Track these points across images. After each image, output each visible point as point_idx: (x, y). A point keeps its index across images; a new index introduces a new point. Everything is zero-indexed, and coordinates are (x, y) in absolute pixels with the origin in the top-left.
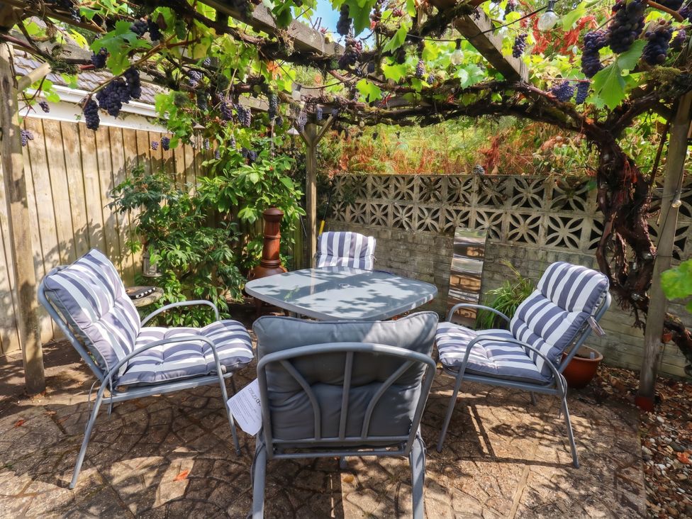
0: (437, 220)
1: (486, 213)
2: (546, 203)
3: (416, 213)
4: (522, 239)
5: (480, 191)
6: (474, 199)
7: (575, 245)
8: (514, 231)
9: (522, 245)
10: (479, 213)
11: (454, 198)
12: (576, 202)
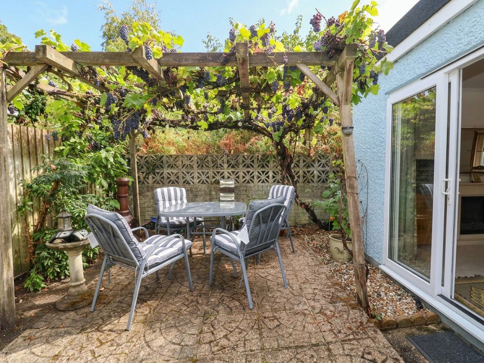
0: (208, 177)
1: (232, 172)
2: (256, 165)
3: (196, 175)
4: (248, 182)
5: (228, 162)
6: (226, 166)
7: (268, 182)
8: (245, 179)
9: (249, 185)
10: (228, 172)
11: (215, 166)
12: (266, 164)
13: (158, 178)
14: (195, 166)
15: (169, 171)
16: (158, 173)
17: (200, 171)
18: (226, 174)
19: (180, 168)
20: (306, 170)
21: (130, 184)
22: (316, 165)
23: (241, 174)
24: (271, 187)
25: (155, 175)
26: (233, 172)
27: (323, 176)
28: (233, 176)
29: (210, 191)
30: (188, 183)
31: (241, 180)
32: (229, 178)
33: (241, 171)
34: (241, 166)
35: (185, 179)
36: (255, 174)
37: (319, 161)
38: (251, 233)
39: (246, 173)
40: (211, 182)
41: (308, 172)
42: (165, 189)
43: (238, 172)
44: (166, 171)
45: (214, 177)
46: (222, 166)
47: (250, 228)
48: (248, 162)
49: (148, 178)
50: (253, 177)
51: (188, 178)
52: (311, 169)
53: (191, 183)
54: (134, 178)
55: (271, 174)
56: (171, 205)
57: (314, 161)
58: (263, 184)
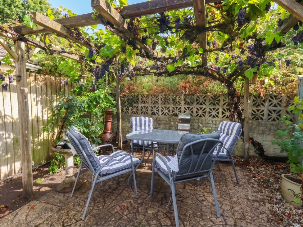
2: (207, 103)
6: (183, 103)
7: (218, 117)
13: (135, 110)
14: (160, 102)
15: (143, 105)
16: (135, 106)
17: (163, 106)
18: (183, 109)
19: (150, 103)
20: (255, 109)
21: (115, 113)
22: (267, 104)
23: (195, 110)
24: (220, 122)
25: (133, 108)
26: (189, 108)
27: (274, 115)
28: (188, 111)
29: (170, 121)
30: (155, 114)
31: (195, 114)
32: (185, 112)
33: (195, 107)
34: (195, 104)
35: (152, 112)
36: (208, 110)
37: (270, 101)
38: (181, 163)
39: (199, 109)
40: (171, 114)
41: (258, 110)
42: (138, 118)
43: (192, 108)
44: (140, 105)
45: (173, 111)
46: (179, 103)
47: (181, 158)
48: (201, 100)
49: (128, 109)
50: (205, 112)
51: (155, 110)
52: (262, 108)
53: (156, 114)
54: (118, 109)
55: (221, 110)
56: (141, 129)
57: (264, 101)
58: (214, 119)
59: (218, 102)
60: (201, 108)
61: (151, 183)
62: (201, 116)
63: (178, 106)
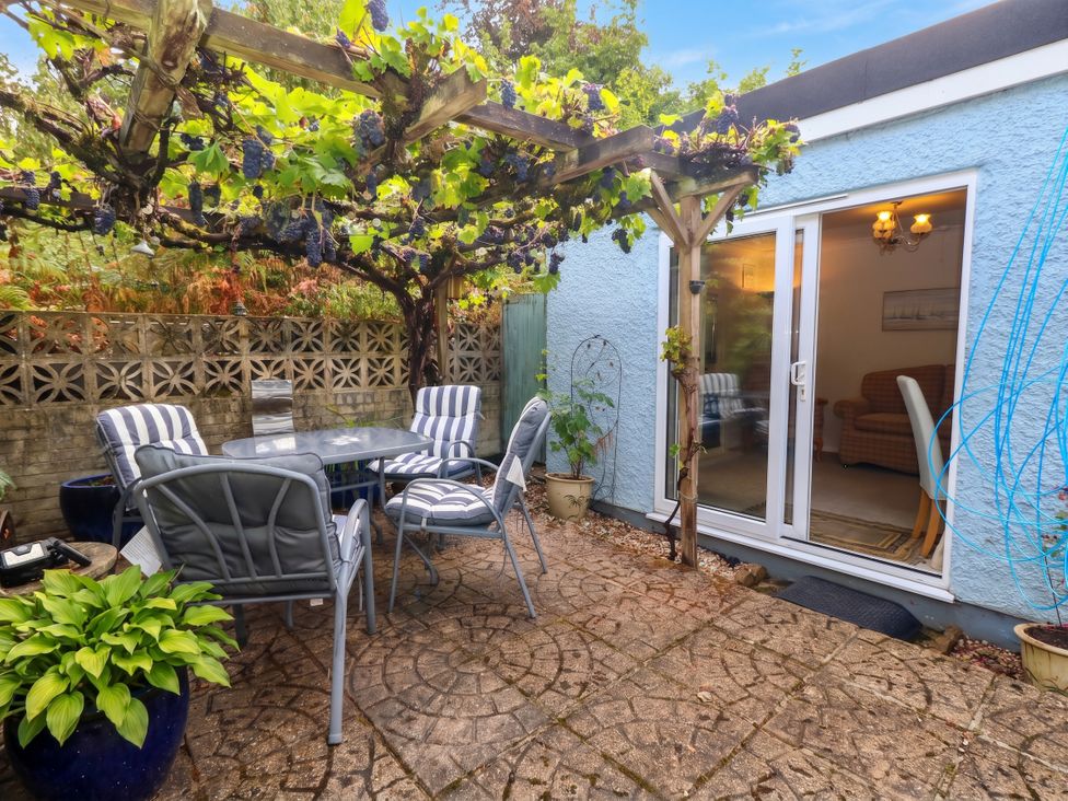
55: (363, 366)
58: (347, 390)
59: (353, 341)
60: (309, 362)
61: (373, 602)
62: (310, 387)
63: (227, 359)
